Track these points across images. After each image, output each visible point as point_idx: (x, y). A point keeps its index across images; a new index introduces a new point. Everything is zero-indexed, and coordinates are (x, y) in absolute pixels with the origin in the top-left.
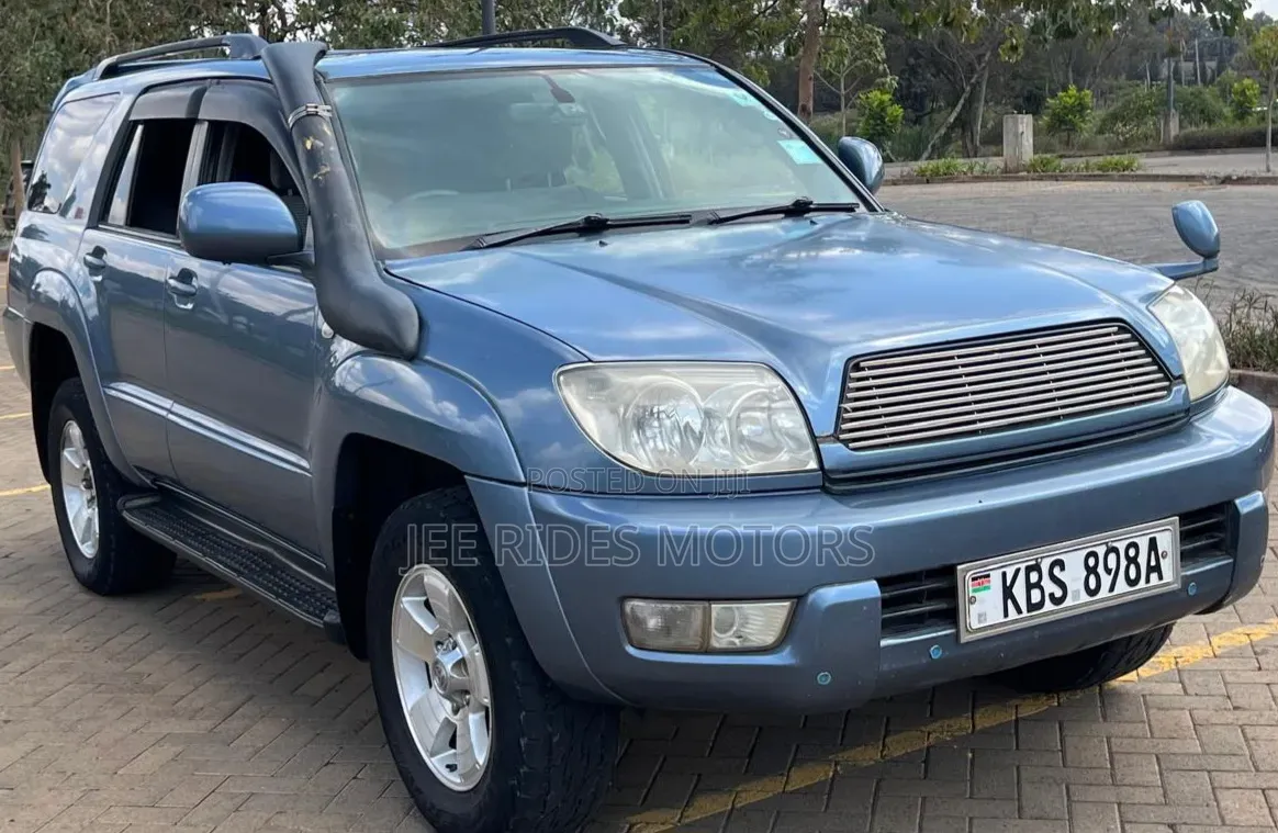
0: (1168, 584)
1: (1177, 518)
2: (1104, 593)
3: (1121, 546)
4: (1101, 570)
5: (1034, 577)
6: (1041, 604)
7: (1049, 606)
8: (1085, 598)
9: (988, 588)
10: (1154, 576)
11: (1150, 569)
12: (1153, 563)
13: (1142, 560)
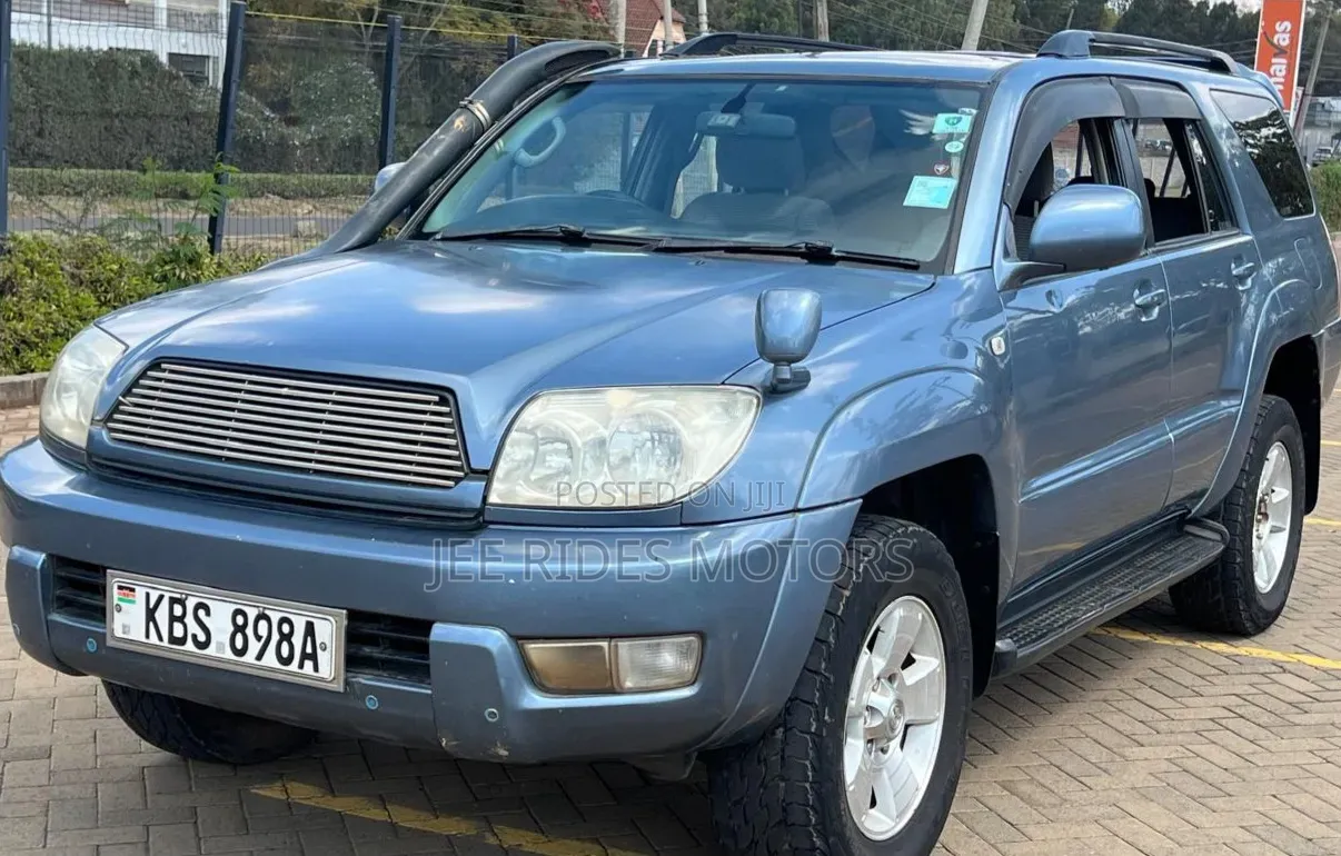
0: (322, 680)
1: (345, 612)
2: (250, 657)
3: (275, 617)
4: (249, 631)
5: (178, 611)
6: (182, 641)
7: (190, 646)
8: (229, 654)
9: (133, 602)
10: (309, 664)
11: (305, 656)
12: (309, 650)
13: (297, 640)
